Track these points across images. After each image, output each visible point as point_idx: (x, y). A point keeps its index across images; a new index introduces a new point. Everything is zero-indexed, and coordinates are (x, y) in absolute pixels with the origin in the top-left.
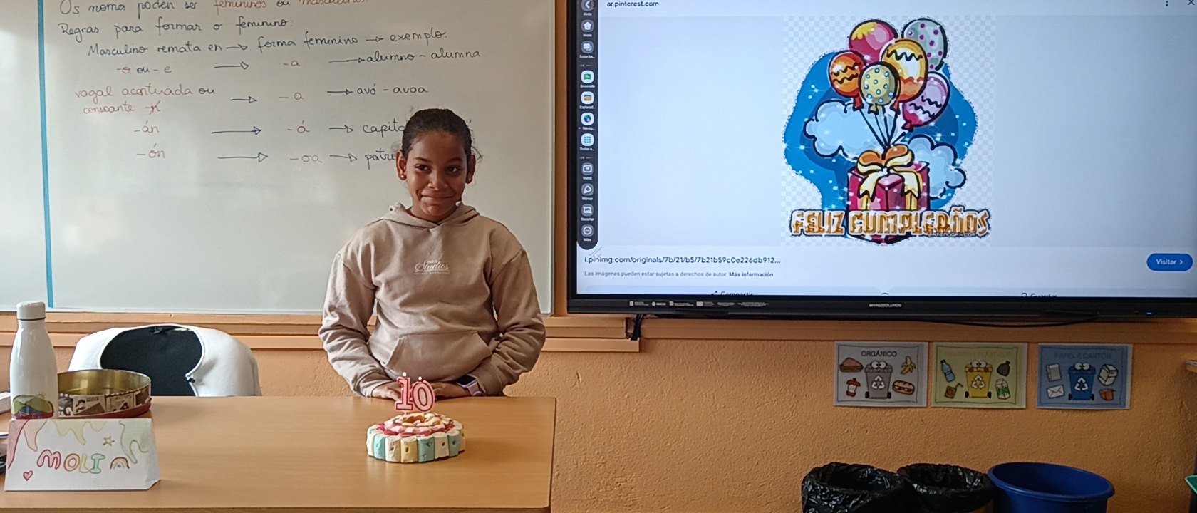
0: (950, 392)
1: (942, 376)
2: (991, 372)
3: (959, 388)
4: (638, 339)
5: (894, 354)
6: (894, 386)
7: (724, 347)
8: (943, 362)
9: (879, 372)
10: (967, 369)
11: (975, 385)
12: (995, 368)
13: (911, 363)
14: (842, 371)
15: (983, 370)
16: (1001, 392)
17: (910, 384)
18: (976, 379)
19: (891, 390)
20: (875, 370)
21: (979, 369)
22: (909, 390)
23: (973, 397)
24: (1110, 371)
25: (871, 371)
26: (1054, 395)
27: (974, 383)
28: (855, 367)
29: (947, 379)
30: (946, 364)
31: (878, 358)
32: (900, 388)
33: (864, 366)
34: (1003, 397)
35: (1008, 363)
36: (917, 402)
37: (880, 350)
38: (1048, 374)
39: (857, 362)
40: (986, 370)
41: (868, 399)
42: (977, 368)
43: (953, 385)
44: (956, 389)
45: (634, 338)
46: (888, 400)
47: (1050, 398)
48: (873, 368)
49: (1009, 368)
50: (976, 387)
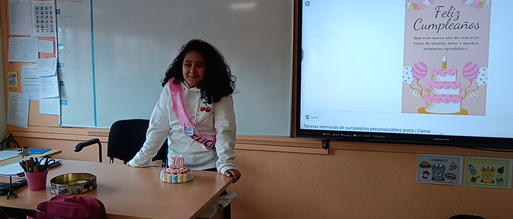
0: (474, 180)
1: (470, 172)
2: (494, 171)
3: (478, 178)
4: (328, 149)
5: (446, 161)
6: (446, 175)
7: (367, 154)
8: (470, 165)
9: (439, 168)
10: (482, 170)
11: (486, 177)
12: (496, 169)
13: (455, 165)
14: (421, 167)
15: (490, 170)
16: (499, 181)
17: (454, 175)
18: (487, 174)
19: (444, 177)
20: (437, 168)
21: (488, 170)
22: (453, 178)
23: (485, 182)
25: (435, 168)
27: (486, 176)
28: (428, 166)
29: (472, 174)
30: (472, 166)
31: (438, 162)
32: (449, 176)
33: (432, 166)
34: (500, 183)
35: (503, 167)
36: (457, 183)
37: (440, 158)
39: (428, 163)
40: (492, 170)
41: (433, 181)
42: (487, 169)
43: (475, 176)
44: (476, 178)
45: (326, 149)
46: (443, 181)
48: (436, 167)
49: (503, 170)
50: (486, 178)
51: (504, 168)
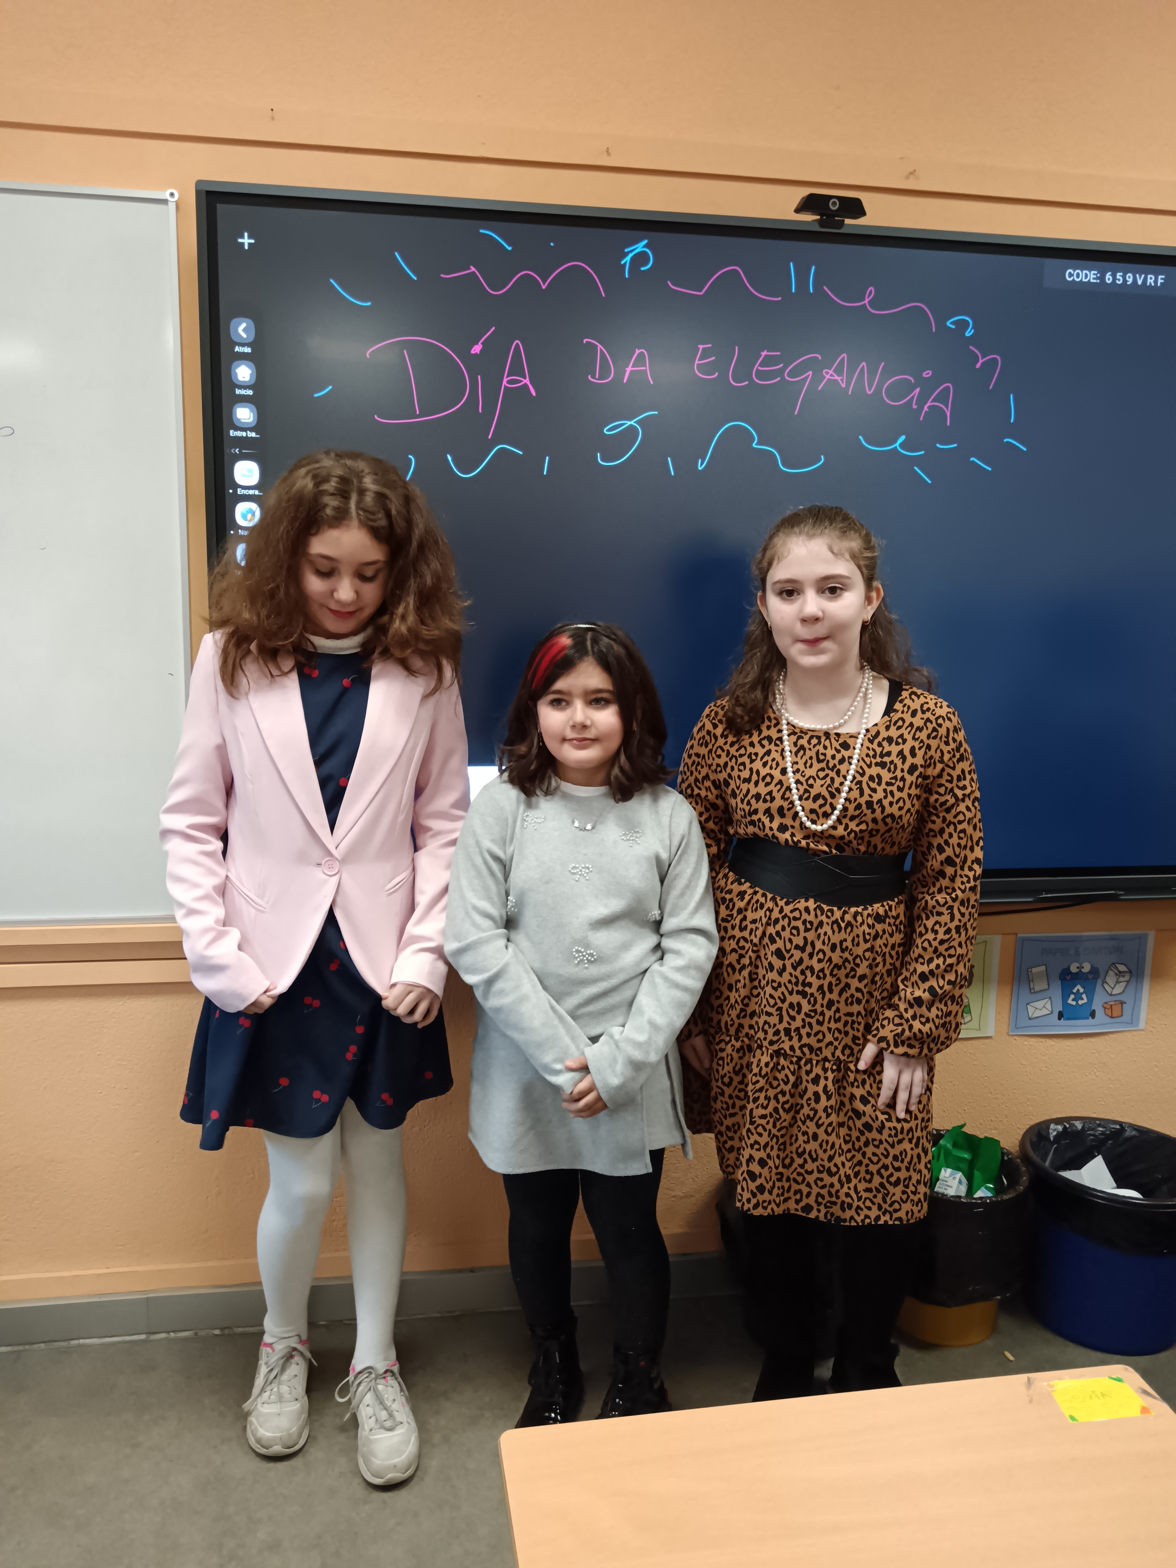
24: (1120, 972)
26: (1038, 1013)
38: (1029, 980)
47: (1030, 1019)
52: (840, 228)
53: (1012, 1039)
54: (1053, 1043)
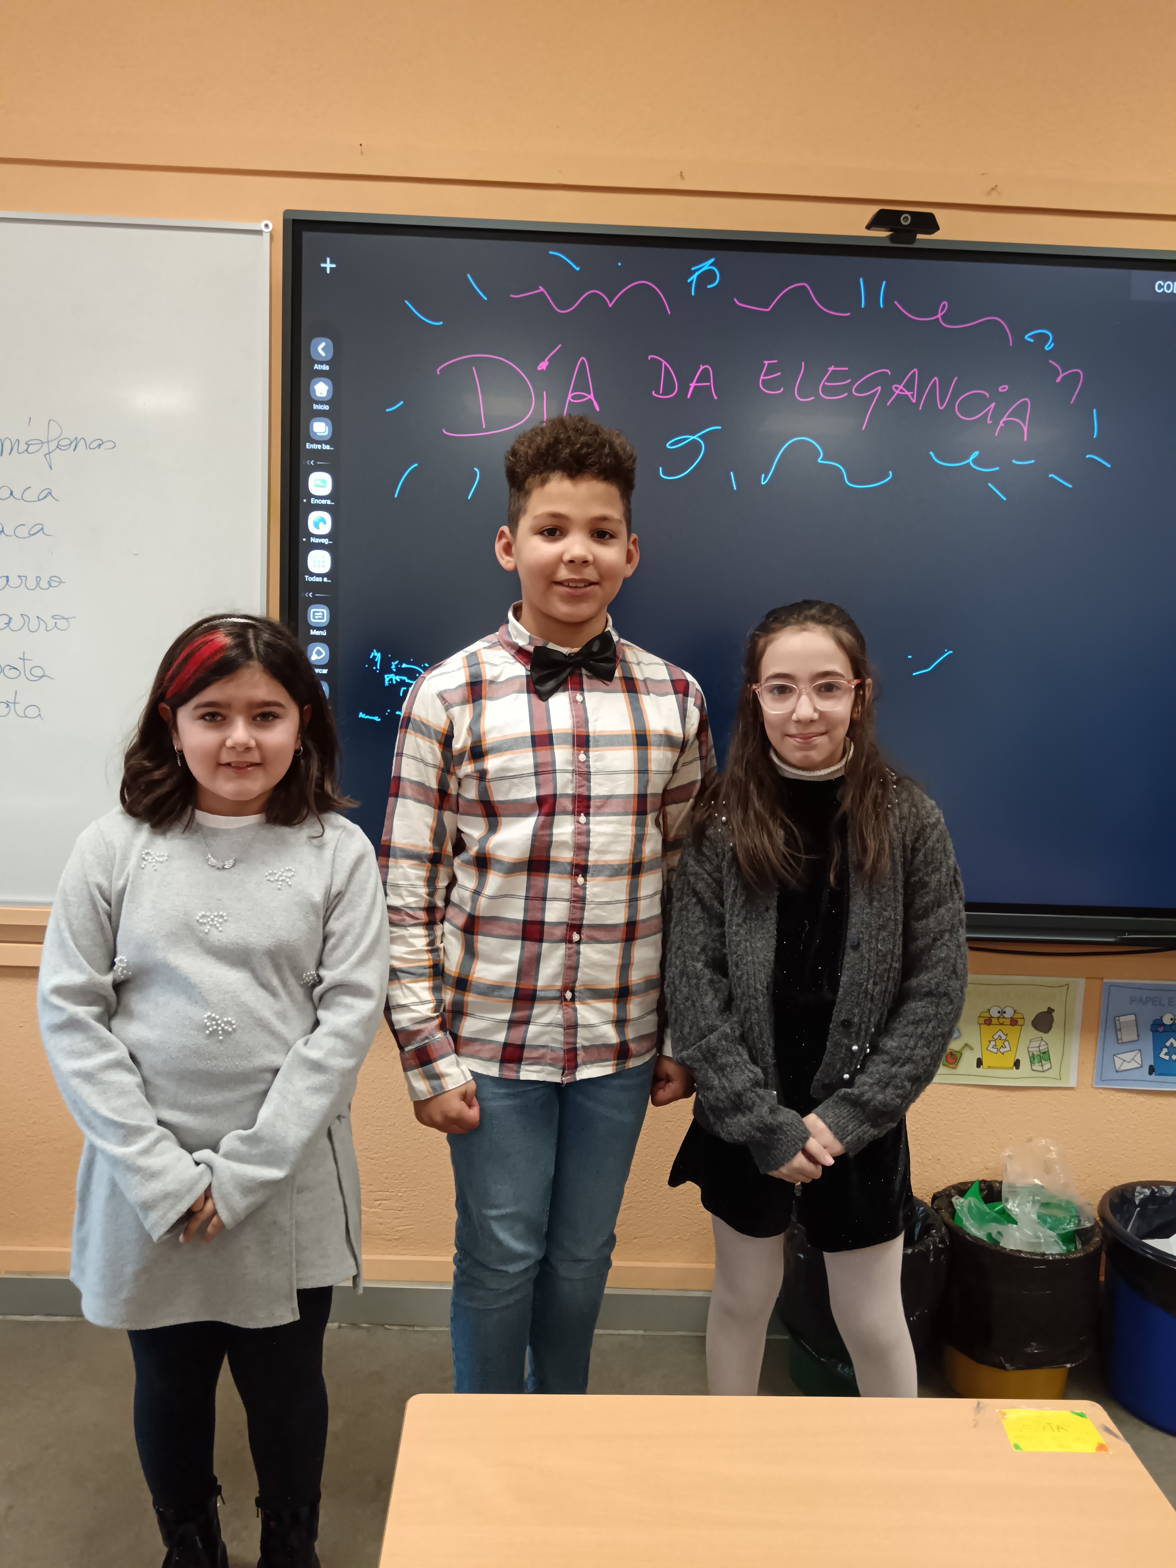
0: (952, 1059)
2: (1021, 1025)
3: (967, 1053)
10: (982, 1020)
11: (994, 1046)
12: (1030, 1017)
15: (1008, 1022)
16: (1036, 1060)
18: (996, 1037)
21: (1001, 1020)
23: (989, 1067)
26: (1126, 1066)
27: (993, 1043)
34: (1040, 1069)
35: (1050, 1011)
38: (1117, 1030)
40: (1014, 1022)
42: (998, 1018)
43: (956, 1046)
44: (961, 1054)
47: (1117, 1072)
49: (1052, 1020)
50: (995, 1051)
51: (1053, 1010)
52: (912, 243)
53: (1097, 1092)
54: (1143, 1100)
